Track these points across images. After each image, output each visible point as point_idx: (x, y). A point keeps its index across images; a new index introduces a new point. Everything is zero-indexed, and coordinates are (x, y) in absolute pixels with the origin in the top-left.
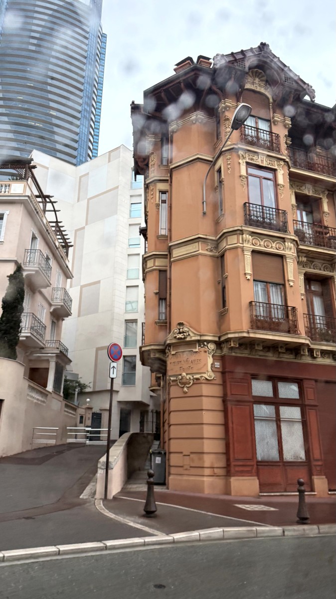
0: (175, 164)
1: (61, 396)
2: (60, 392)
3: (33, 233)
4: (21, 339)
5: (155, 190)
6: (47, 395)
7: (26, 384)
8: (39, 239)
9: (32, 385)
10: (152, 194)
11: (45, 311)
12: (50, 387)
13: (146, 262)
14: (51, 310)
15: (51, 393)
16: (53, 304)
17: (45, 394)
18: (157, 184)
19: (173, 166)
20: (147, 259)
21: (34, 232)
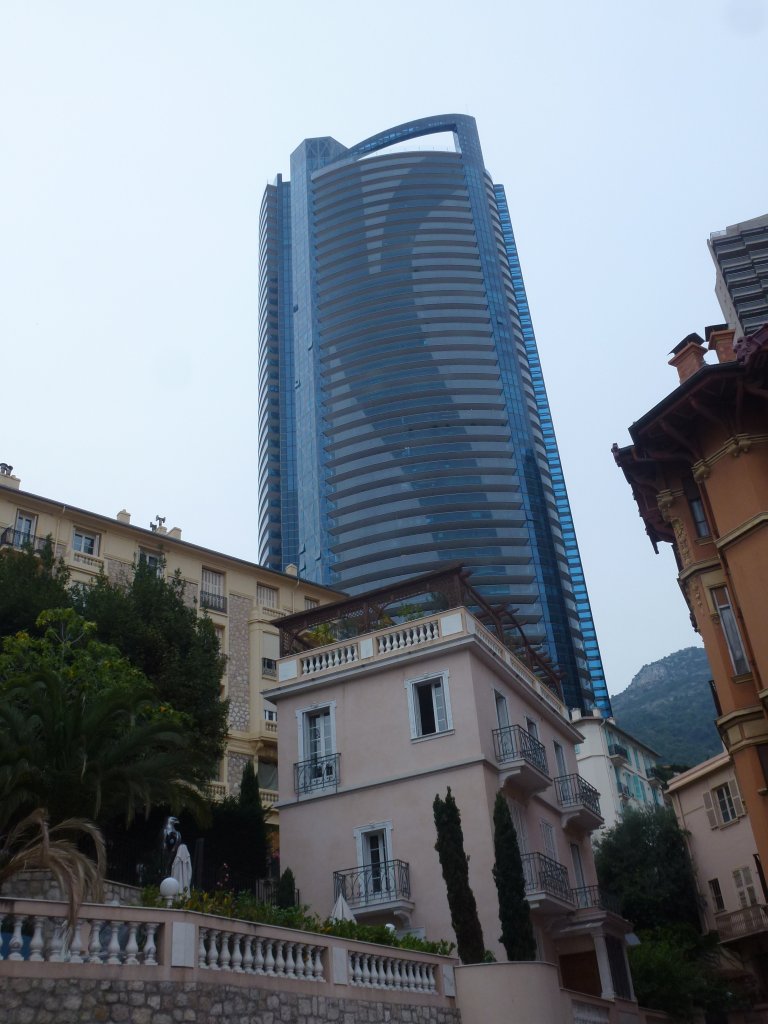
0: (723, 539)
1: (633, 1003)
2: (630, 997)
3: (496, 691)
4: (532, 906)
5: (700, 589)
6: (608, 1009)
7: (567, 998)
8: (507, 698)
9: (577, 998)
10: (699, 598)
11: (554, 829)
12: (608, 992)
13: (726, 732)
14: (564, 825)
15: (614, 1003)
16: (563, 811)
17: (604, 1008)
18: (702, 576)
19: (722, 543)
20: (725, 727)
21: (498, 690)
